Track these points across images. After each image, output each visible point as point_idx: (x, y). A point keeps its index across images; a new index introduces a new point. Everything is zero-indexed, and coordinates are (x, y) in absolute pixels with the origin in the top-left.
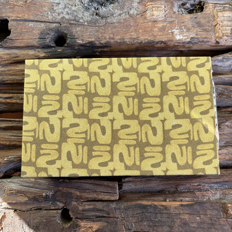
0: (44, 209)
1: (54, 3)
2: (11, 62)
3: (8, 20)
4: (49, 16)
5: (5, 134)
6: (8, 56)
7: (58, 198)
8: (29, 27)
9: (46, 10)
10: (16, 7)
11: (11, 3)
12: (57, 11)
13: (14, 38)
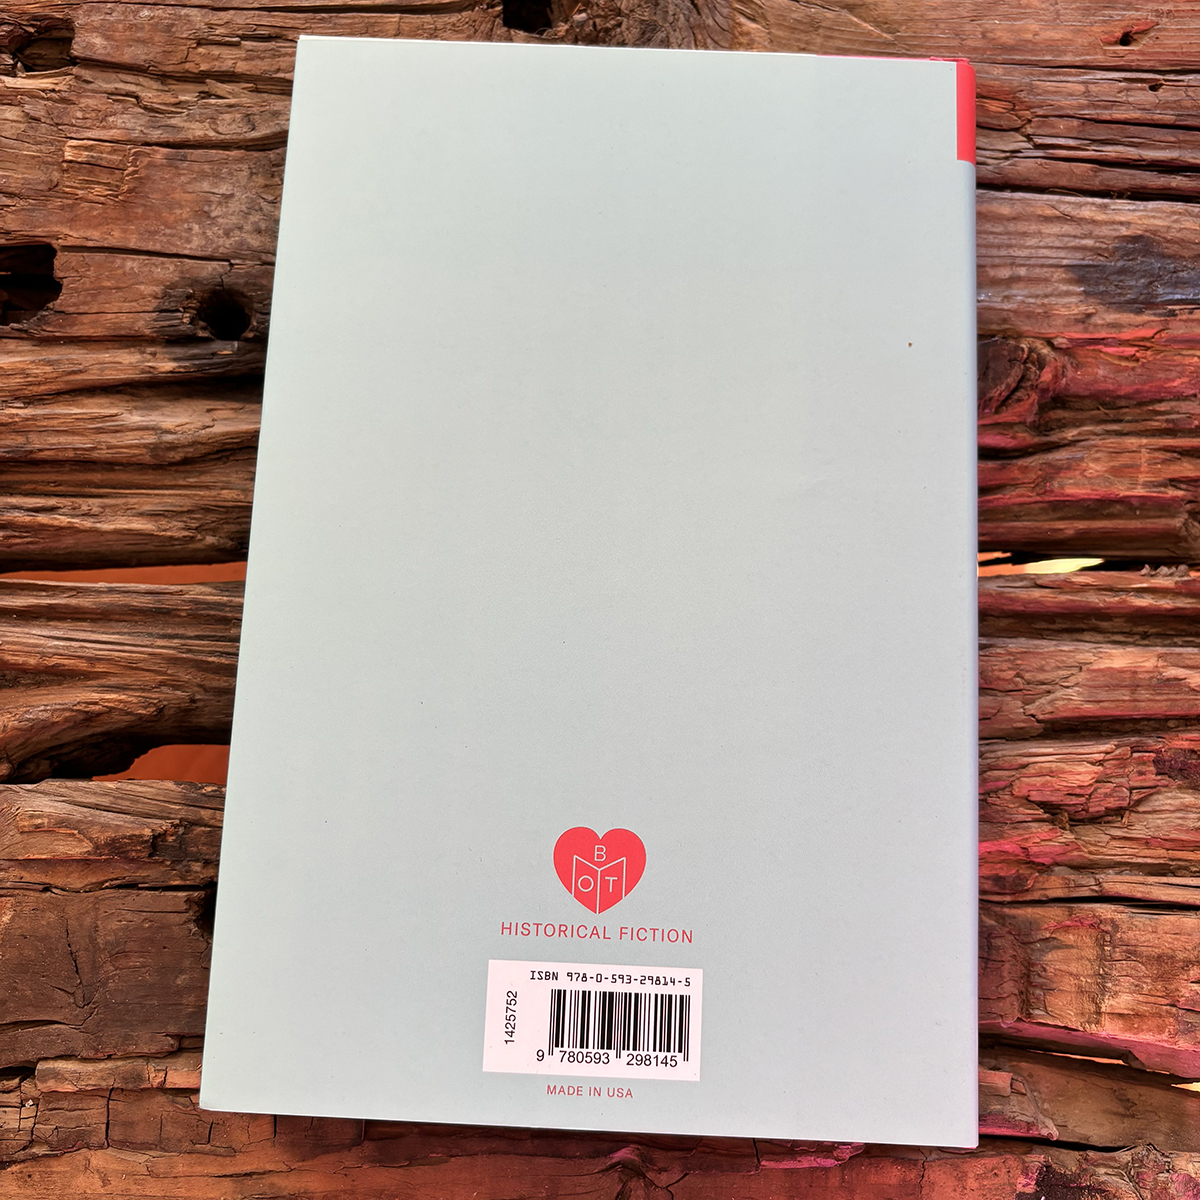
0: (146, 885)
1: (213, 193)
2: (59, 387)
3: (55, 246)
4: (195, 238)
5: (26, 630)
6: (48, 369)
7: (194, 849)
8: (124, 274)
9: (184, 216)
10: (84, 204)
11: (67, 190)
12: (220, 220)
13: (72, 310)
